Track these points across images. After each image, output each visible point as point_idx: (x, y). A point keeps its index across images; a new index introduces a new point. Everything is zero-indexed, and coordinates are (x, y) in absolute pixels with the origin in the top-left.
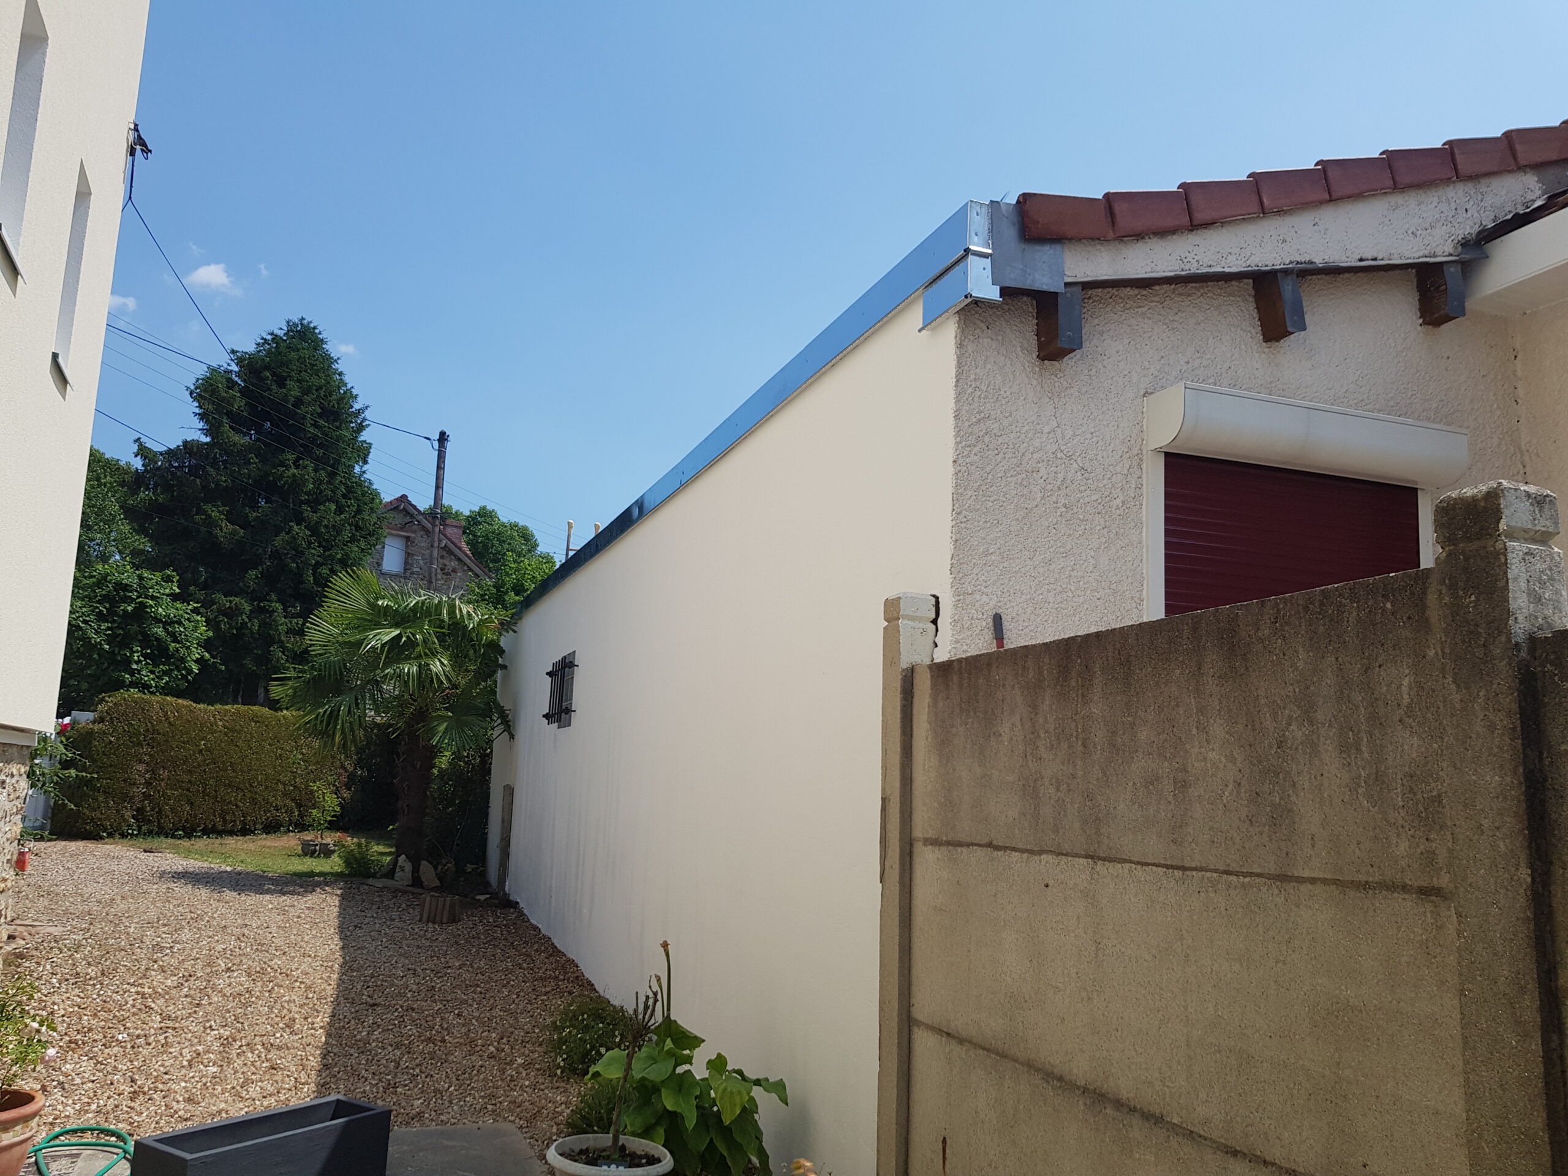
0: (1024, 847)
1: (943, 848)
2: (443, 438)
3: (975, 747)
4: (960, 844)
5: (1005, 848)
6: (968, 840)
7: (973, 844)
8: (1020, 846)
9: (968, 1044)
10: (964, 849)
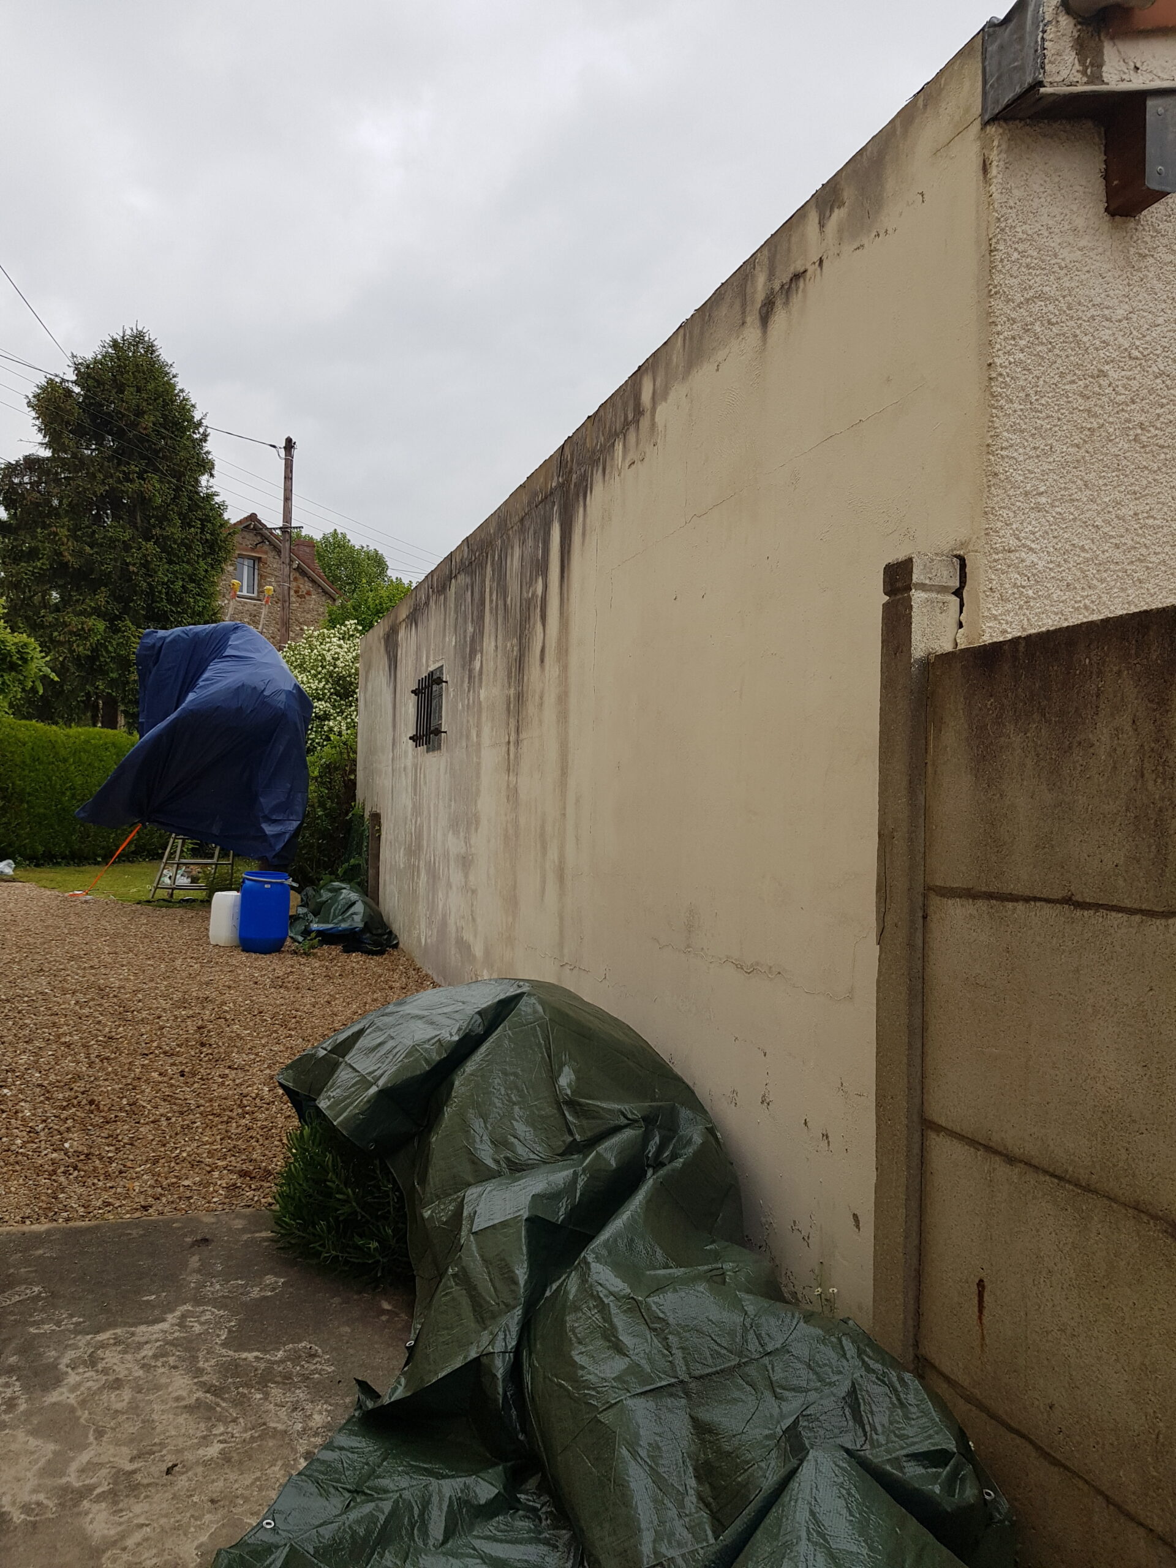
0: (1135, 906)
1: (980, 903)
2: (289, 445)
3: (1043, 763)
4: (1013, 898)
5: (1097, 906)
6: (1028, 893)
7: (1036, 899)
8: (1128, 903)
9: (1022, 1165)
10: (1020, 906)
